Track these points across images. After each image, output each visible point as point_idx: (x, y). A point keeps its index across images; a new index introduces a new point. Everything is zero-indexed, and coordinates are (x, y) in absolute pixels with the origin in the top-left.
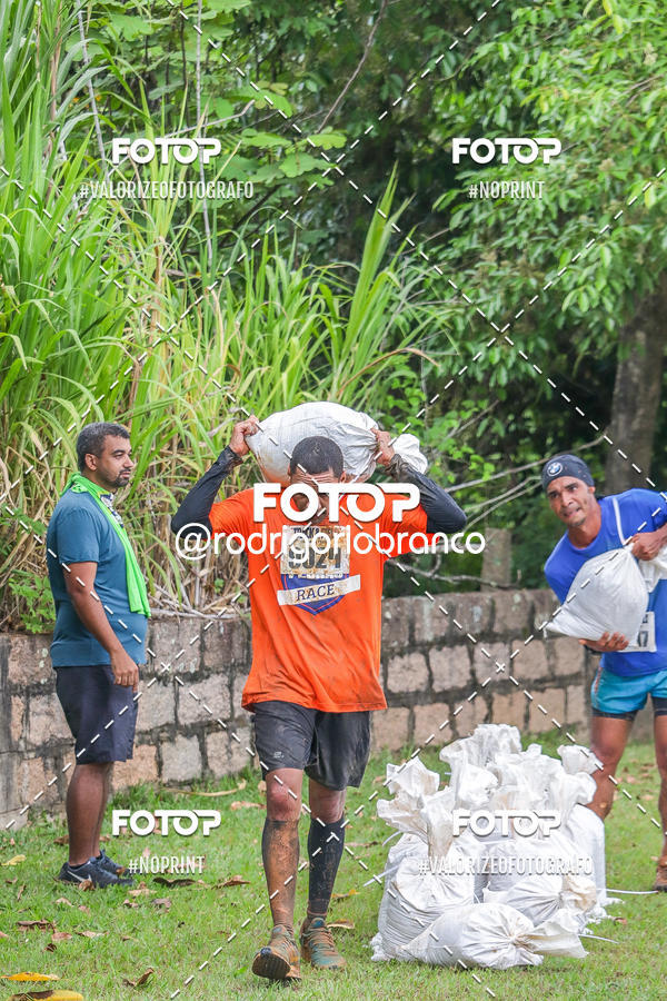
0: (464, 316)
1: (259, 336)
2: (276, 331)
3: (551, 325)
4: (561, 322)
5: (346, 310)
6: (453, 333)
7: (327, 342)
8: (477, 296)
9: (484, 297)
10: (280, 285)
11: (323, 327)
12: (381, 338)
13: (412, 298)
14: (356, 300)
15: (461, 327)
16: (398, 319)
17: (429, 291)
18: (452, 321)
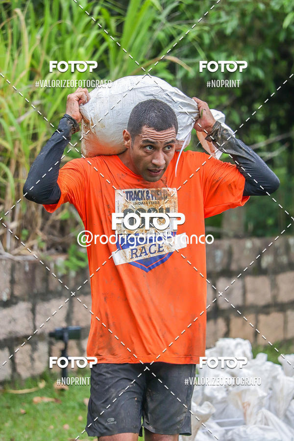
0: (208, 32)
1: (55, 47)
2: (68, 43)
3: (275, 40)
4: (282, 37)
5: (120, 27)
6: (201, 44)
7: (106, 51)
8: (219, 17)
9: (224, 17)
10: (70, 8)
11: (103, 40)
12: (147, 49)
13: (170, 18)
14: (128, 20)
15: (207, 40)
16: (160, 35)
17: (183, 13)
18: (200, 36)
